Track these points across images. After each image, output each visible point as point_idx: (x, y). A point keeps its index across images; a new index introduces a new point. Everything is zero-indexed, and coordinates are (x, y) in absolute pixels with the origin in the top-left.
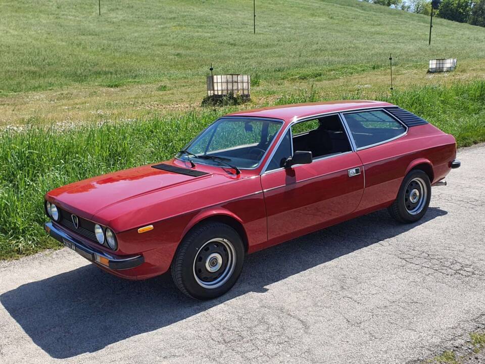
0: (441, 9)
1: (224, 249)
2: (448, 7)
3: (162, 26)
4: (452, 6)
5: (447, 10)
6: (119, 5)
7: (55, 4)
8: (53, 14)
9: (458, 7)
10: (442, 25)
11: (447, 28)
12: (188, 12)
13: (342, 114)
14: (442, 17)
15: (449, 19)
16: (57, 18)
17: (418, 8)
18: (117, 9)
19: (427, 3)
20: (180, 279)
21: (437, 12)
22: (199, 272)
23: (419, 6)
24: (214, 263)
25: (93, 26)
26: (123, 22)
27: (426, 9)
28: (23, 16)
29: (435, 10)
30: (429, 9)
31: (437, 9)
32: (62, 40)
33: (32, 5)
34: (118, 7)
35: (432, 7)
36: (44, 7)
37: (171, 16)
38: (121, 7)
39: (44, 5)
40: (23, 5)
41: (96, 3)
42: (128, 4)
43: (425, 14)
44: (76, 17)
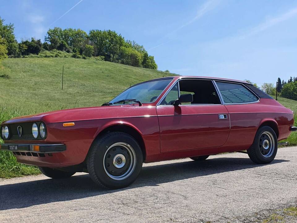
0: (283, 93)
1: (128, 153)
2: (287, 91)
3: (103, 97)
4: (290, 91)
5: (287, 93)
6: (75, 84)
7: (34, 82)
8: (32, 88)
9: (293, 91)
10: (283, 101)
11: (286, 103)
12: (121, 89)
13: (214, 81)
14: (283, 97)
15: (288, 98)
16: (34, 90)
17: (268, 91)
18: (74, 86)
19: (273, 88)
20: (93, 168)
21: (280, 94)
22: (108, 166)
23: (268, 90)
24: (119, 161)
25: (57, 96)
26: (77, 94)
27: (273, 92)
28: (12, 89)
29: (279, 93)
30: (275, 92)
31: (280, 92)
32: (35, 103)
33: (18, 83)
34: (74, 85)
35: (277, 91)
36: (26, 84)
37: (108, 91)
38: (76, 85)
39: (26, 82)
40: (12, 82)
41: (61, 83)
42: (82, 83)
43: (272, 95)
44: (46, 90)
